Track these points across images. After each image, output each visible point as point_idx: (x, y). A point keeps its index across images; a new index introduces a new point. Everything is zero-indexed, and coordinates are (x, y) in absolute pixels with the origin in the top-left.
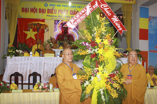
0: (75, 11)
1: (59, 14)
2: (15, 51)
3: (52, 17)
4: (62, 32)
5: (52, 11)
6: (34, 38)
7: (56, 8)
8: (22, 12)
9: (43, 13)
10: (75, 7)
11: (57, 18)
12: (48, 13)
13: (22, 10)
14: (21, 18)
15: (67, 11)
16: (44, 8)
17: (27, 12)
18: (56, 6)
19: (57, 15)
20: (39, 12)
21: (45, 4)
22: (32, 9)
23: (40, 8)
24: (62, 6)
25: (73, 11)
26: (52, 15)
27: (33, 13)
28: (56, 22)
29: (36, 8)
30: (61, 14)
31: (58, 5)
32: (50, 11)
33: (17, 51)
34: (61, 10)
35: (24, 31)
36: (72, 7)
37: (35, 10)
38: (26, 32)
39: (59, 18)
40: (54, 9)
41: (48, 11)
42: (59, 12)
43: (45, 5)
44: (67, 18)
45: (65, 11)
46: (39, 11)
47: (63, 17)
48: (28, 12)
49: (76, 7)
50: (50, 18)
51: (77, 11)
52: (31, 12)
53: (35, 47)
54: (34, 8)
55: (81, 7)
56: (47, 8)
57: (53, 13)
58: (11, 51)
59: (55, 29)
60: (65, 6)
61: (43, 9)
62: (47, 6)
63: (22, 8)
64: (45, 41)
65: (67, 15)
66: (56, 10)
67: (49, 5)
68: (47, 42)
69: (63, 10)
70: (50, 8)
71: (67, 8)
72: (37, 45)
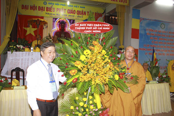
0: (72, 10)
1: (57, 12)
2: (16, 46)
3: (51, 15)
4: (60, 29)
5: (51, 10)
6: (33, 34)
7: (55, 6)
8: (22, 9)
9: (42, 10)
10: (72, 6)
11: (56, 16)
12: (47, 11)
13: (22, 7)
14: (21, 14)
15: (65, 10)
16: (44, 6)
17: (26, 9)
18: (55, 4)
19: (55, 13)
20: (39, 10)
21: (44, 2)
22: (31, 7)
23: (40, 6)
24: (60, 5)
25: (70, 10)
26: (51, 13)
27: (33, 10)
28: (55, 19)
29: (35, 6)
30: (59, 12)
31: (56, 4)
32: (49, 9)
33: (18, 46)
34: (59, 8)
35: (24, 28)
36: (70, 6)
37: (34, 7)
38: (26, 28)
39: (57, 16)
40: (53, 7)
41: (47, 9)
42: (57, 10)
43: (44, 4)
44: (65, 16)
45: (63, 9)
46: (39, 8)
47: (61, 16)
48: (28, 9)
49: (74, 6)
50: (48, 15)
51: (74, 10)
52: (30, 9)
53: (35, 43)
54: (33, 6)
55: (78, 7)
56: (46, 6)
57: (52, 11)
58: (12, 46)
59: (54, 27)
60: (63, 5)
61: (42, 7)
62: (46, 4)
63: (22, 5)
64: (43, 37)
65: (65, 14)
66: (55, 8)
67: (48, 4)
68: (45, 38)
69: (61, 9)
70: (49, 6)
71: (64, 7)
72: (37, 41)
